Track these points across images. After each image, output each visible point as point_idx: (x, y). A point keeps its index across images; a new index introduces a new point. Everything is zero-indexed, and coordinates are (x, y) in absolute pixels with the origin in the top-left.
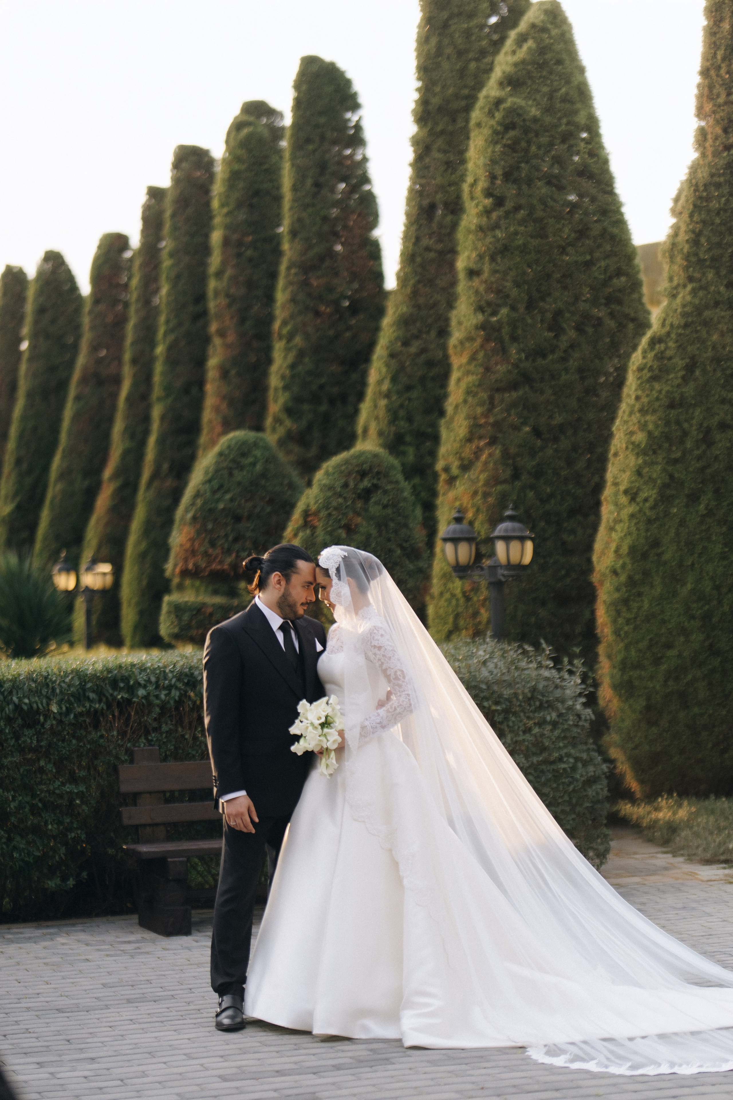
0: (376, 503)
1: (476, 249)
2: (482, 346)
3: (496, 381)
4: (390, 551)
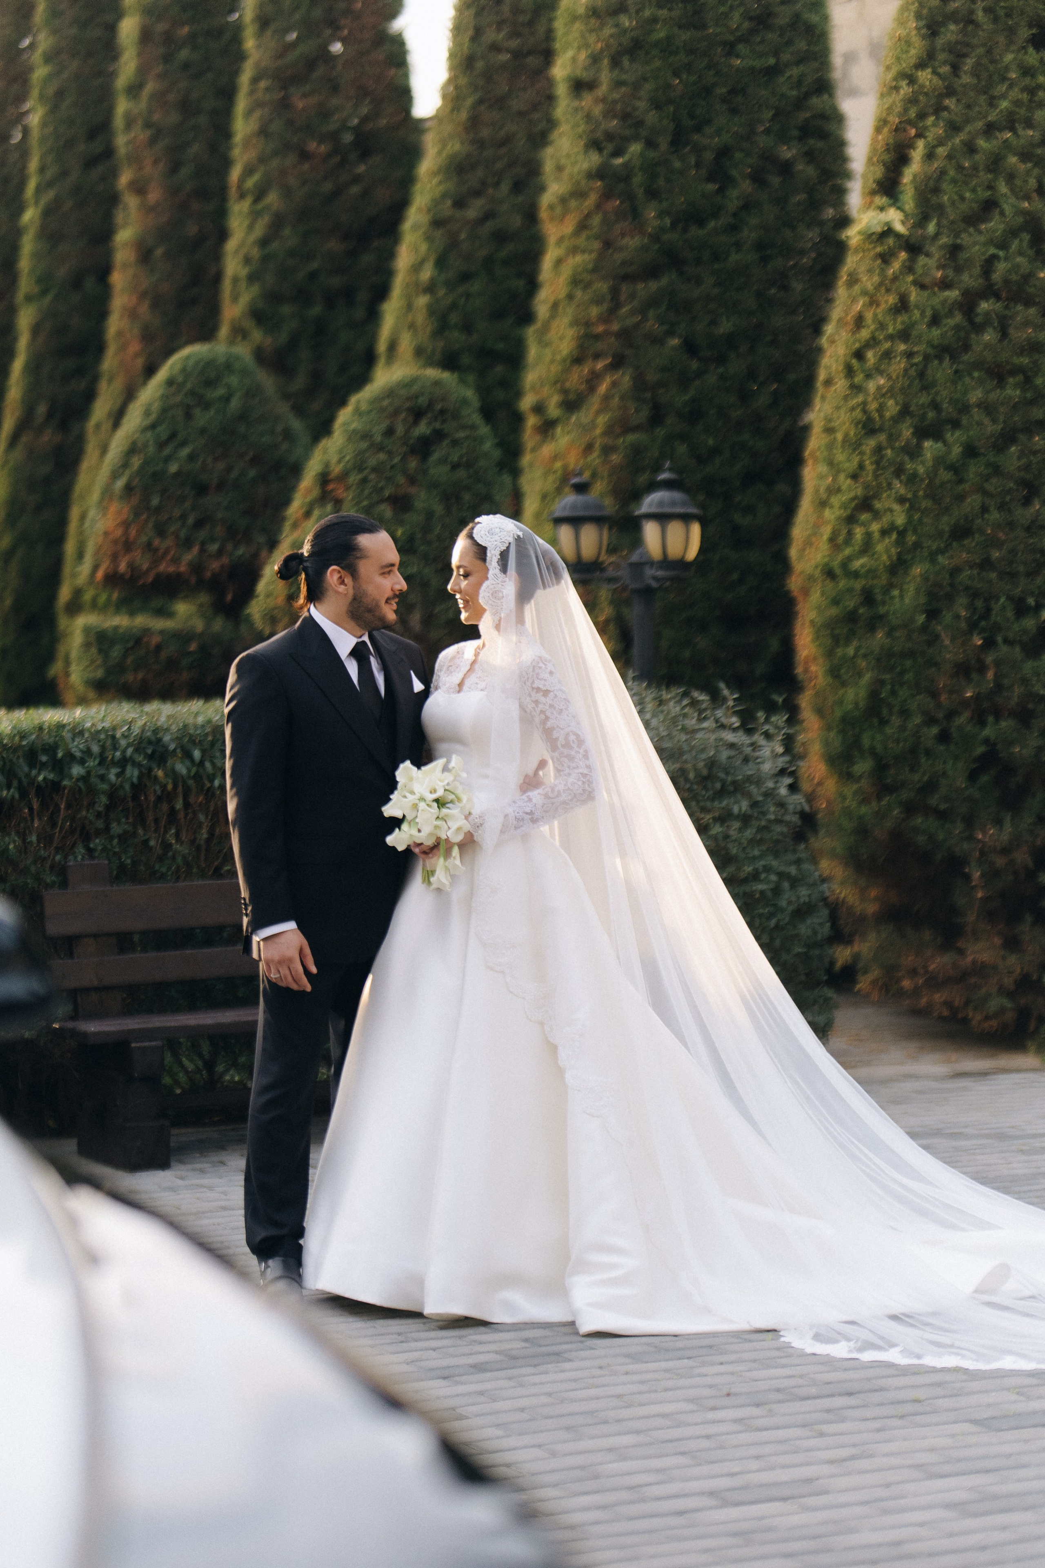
2: (599, 206)
3: (623, 263)
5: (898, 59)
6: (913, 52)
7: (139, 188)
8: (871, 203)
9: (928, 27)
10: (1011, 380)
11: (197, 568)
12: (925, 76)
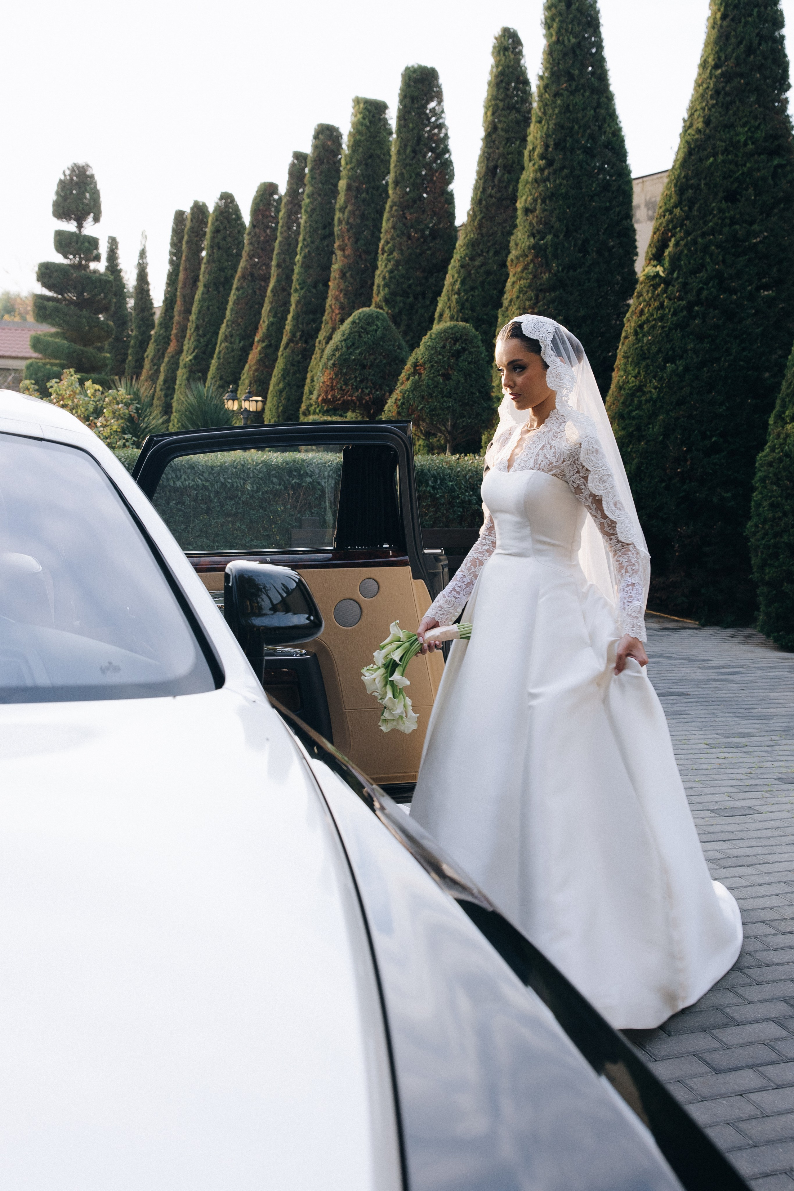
1: (531, 194)
2: (532, 261)
3: (541, 284)
4: (472, 393)
5: (665, 204)
6: (672, 201)
7: (343, 249)
8: (650, 263)
9: (680, 190)
10: (706, 340)
11: (360, 399)
12: (677, 211)
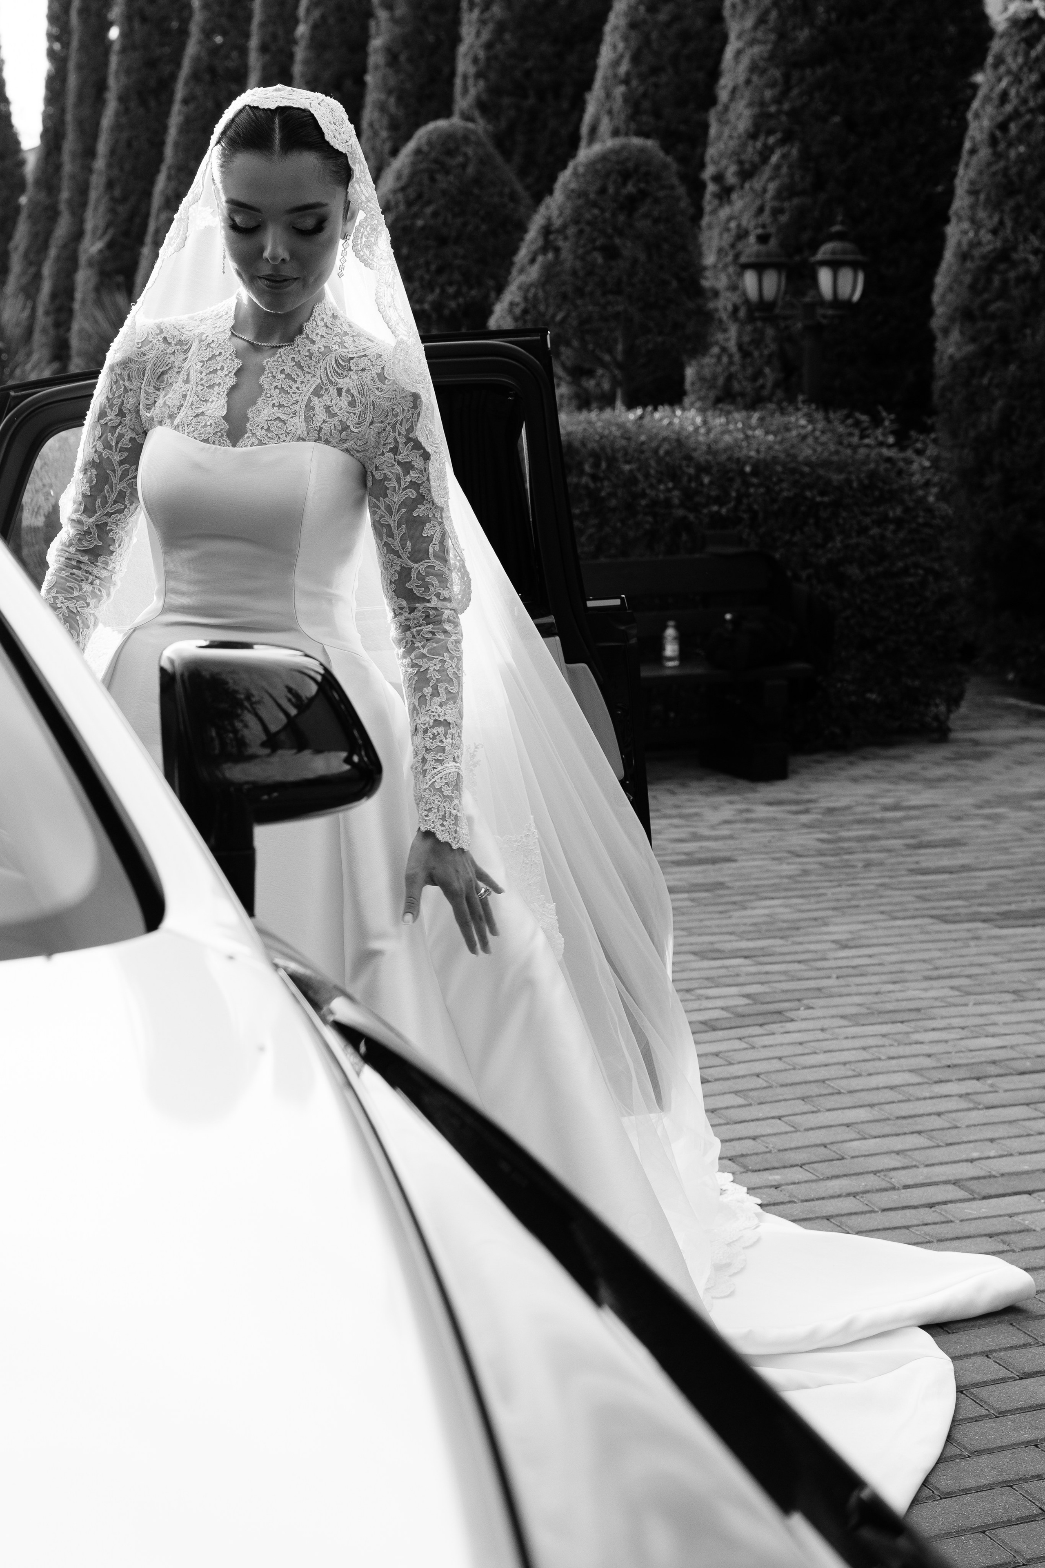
0: (646, 216)
3: (794, 52)
4: (664, 282)
